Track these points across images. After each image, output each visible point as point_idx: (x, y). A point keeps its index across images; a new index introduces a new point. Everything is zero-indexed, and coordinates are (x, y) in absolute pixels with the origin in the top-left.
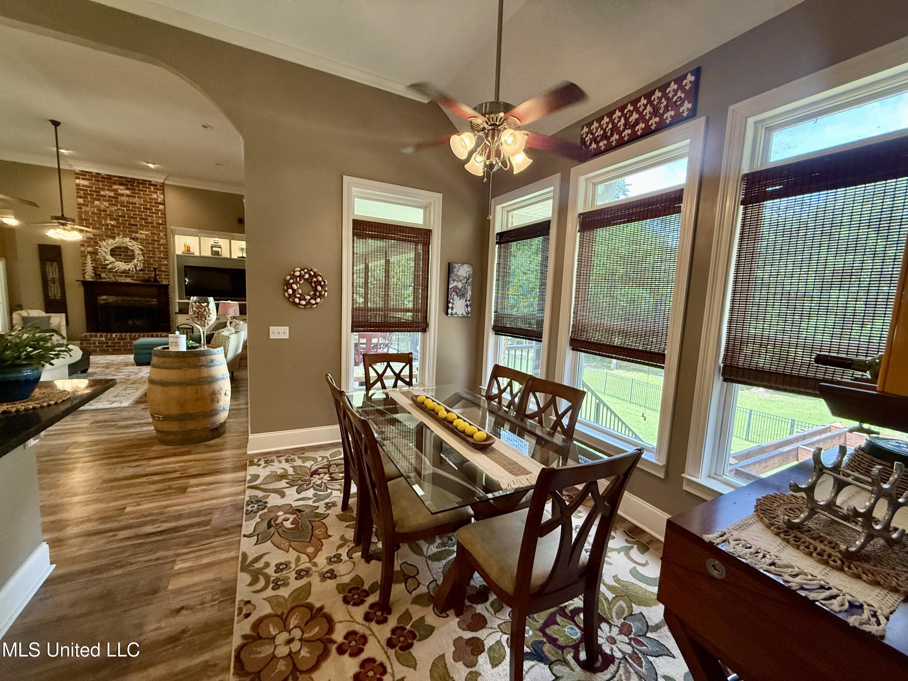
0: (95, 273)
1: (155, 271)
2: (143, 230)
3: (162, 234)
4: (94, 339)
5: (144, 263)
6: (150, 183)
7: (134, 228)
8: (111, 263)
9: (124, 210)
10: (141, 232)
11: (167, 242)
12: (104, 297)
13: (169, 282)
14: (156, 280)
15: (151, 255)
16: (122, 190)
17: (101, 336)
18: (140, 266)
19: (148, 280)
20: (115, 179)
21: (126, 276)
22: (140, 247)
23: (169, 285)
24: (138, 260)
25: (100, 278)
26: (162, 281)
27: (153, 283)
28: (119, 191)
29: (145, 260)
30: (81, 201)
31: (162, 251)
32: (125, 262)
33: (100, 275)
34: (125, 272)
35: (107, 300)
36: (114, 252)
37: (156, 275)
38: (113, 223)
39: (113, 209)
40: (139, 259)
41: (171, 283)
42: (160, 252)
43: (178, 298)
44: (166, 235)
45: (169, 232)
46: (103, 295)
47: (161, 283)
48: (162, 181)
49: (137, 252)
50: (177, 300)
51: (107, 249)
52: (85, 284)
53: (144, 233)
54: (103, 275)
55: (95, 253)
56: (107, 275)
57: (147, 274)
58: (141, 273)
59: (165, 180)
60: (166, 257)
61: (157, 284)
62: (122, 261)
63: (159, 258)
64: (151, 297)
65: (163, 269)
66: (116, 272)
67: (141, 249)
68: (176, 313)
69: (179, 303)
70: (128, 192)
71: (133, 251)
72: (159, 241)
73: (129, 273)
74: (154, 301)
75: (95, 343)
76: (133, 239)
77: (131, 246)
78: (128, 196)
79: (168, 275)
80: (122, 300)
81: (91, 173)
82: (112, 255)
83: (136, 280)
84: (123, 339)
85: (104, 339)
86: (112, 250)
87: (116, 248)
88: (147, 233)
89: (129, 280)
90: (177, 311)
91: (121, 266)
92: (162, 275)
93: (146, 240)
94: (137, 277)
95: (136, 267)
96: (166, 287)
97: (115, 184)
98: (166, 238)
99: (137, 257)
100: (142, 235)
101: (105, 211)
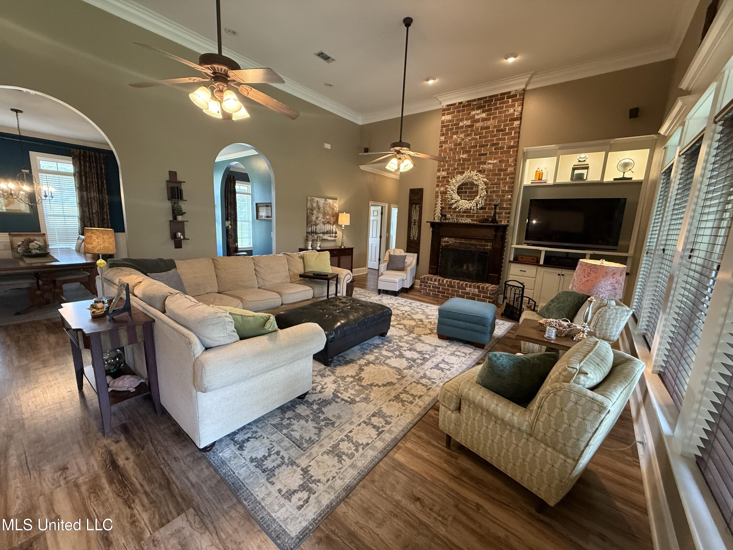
0: (441, 214)
1: (495, 208)
2: (491, 159)
3: (511, 160)
4: (430, 282)
5: (486, 200)
6: (509, 95)
7: (483, 158)
8: (456, 202)
9: (477, 139)
10: (490, 161)
11: (515, 169)
12: (446, 239)
13: (508, 221)
14: (494, 220)
15: (495, 189)
16: (479, 114)
17: (435, 280)
18: (482, 203)
19: (486, 220)
20: (474, 103)
21: (467, 216)
22: (485, 180)
23: (507, 226)
24: (481, 197)
25: (446, 219)
26: (501, 221)
27: (491, 224)
28: (477, 117)
29: (487, 196)
30: (443, 138)
31: (507, 183)
32: (468, 200)
33: (445, 216)
34: (467, 211)
35: (448, 242)
36: (460, 190)
37: (495, 213)
38: (465, 156)
39: (467, 140)
40: (482, 195)
41: (512, 224)
42: (505, 183)
43: (515, 241)
44: (516, 160)
45: (520, 154)
46: (446, 237)
47: (499, 224)
48: (523, 87)
49: (482, 186)
50: (514, 246)
51: (455, 186)
52: (433, 225)
53: (492, 162)
54: (449, 216)
55: (444, 193)
56: (451, 215)
57: (486, 213)
58: (481, 211)
59: (527, 85)
60: (511, 191)
61: (495, 224)
62: (465, 200)
63: (503, 191)
64: (487, 240)
65: (505, 206)
66: (459, 212)
67: (486, 184)
68: (510, 262)
69: (516, 249)
70: (484, 115)
71: (477, 186)
72: (506, 170)
73: (470, 212)
74: (489, 246)
75: (430, 286)
76: (480, 171)
77: (476, 180)
78: (484, 120)
79: (509, 213)
80: (460, 243)
81: (455, 104)
82: (458, 193)
83: (476, 220)
84: (452, 287)
85: (437, 283)
86: (459, 188)
87: (463, 184)
88: (495, 161)
89: (468, 221)
90: (512, 259)
91: (464, 204)
92: (502, 213)
93: (494, 170)
94: (477, 217)
95: (477, 205)
96: (505, 227)
97: (473, 109)
98: (515, 165)
99: (480, 192)
100: (490, 166)
101: (460, 144)
